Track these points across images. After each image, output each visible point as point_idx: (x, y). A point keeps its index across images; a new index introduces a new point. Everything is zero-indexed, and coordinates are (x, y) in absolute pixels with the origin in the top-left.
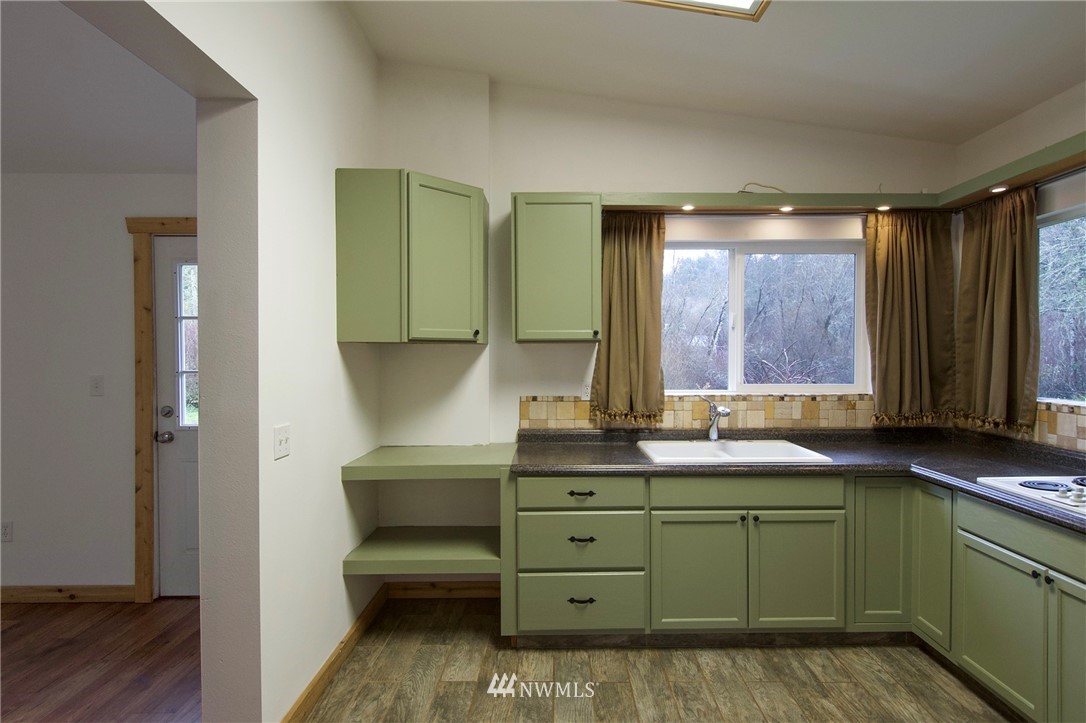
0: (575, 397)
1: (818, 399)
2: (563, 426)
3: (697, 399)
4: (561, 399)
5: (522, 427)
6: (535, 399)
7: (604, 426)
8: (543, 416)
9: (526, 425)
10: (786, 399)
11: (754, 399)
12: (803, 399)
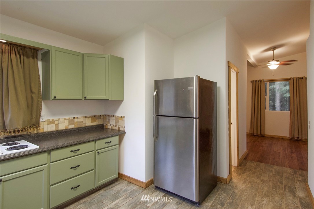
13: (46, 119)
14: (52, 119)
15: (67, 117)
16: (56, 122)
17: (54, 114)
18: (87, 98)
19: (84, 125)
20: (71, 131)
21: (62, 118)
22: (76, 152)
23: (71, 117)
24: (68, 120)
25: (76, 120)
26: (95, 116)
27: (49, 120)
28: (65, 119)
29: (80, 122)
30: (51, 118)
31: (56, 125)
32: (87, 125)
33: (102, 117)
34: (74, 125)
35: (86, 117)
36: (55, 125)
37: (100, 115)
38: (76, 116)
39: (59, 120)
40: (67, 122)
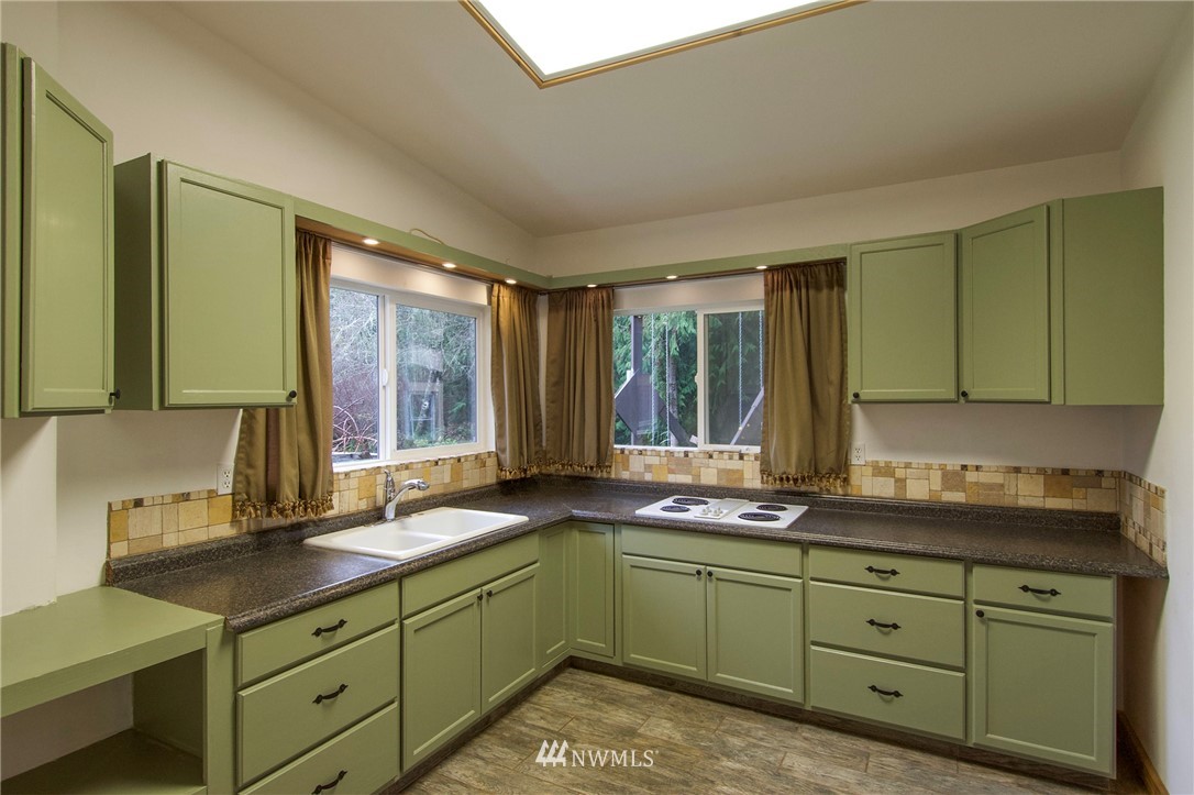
0: (210, 492)
1: (462, 460)
2: (190, 540)
3: (364, 473)
4: (186, 497)
5: (114, 555)
6: (138, 503)
7: (252, 527)
8: (156, 530)
9: (121, 550)
10: (440, 463)
11: (415, 466)
12: (452, 461)
13: (870, 459)
14: (886, 462)
15: (936, 461)
16: (900, 473)
17: (891, 445)
18: (970, 397)
19: (1007, 502)
20: (950, 511)
21: (918, 460)
22: (887, 579)
23: (954, 463)
24: (940, 472)
25: (971, 476)
26: (1065, 472)
27: (877, 462)
28: (929, 467)
29: (991, 487)
30: (882, 458)
31: (897, 480)
32: (1022, 502)
33: (1106, 482)
34: (963, 494)
35: (1017, 470)
36: (896, 482)
37: (1100, 473)
38: (970, 462)
39: (908, 466)
40: (936, 477)
